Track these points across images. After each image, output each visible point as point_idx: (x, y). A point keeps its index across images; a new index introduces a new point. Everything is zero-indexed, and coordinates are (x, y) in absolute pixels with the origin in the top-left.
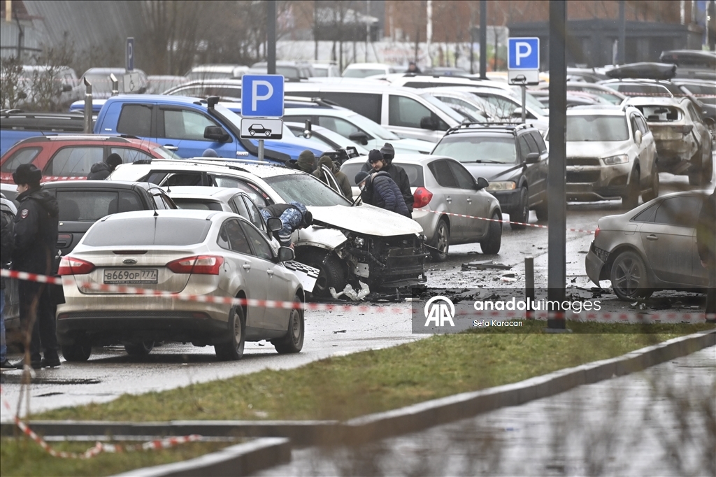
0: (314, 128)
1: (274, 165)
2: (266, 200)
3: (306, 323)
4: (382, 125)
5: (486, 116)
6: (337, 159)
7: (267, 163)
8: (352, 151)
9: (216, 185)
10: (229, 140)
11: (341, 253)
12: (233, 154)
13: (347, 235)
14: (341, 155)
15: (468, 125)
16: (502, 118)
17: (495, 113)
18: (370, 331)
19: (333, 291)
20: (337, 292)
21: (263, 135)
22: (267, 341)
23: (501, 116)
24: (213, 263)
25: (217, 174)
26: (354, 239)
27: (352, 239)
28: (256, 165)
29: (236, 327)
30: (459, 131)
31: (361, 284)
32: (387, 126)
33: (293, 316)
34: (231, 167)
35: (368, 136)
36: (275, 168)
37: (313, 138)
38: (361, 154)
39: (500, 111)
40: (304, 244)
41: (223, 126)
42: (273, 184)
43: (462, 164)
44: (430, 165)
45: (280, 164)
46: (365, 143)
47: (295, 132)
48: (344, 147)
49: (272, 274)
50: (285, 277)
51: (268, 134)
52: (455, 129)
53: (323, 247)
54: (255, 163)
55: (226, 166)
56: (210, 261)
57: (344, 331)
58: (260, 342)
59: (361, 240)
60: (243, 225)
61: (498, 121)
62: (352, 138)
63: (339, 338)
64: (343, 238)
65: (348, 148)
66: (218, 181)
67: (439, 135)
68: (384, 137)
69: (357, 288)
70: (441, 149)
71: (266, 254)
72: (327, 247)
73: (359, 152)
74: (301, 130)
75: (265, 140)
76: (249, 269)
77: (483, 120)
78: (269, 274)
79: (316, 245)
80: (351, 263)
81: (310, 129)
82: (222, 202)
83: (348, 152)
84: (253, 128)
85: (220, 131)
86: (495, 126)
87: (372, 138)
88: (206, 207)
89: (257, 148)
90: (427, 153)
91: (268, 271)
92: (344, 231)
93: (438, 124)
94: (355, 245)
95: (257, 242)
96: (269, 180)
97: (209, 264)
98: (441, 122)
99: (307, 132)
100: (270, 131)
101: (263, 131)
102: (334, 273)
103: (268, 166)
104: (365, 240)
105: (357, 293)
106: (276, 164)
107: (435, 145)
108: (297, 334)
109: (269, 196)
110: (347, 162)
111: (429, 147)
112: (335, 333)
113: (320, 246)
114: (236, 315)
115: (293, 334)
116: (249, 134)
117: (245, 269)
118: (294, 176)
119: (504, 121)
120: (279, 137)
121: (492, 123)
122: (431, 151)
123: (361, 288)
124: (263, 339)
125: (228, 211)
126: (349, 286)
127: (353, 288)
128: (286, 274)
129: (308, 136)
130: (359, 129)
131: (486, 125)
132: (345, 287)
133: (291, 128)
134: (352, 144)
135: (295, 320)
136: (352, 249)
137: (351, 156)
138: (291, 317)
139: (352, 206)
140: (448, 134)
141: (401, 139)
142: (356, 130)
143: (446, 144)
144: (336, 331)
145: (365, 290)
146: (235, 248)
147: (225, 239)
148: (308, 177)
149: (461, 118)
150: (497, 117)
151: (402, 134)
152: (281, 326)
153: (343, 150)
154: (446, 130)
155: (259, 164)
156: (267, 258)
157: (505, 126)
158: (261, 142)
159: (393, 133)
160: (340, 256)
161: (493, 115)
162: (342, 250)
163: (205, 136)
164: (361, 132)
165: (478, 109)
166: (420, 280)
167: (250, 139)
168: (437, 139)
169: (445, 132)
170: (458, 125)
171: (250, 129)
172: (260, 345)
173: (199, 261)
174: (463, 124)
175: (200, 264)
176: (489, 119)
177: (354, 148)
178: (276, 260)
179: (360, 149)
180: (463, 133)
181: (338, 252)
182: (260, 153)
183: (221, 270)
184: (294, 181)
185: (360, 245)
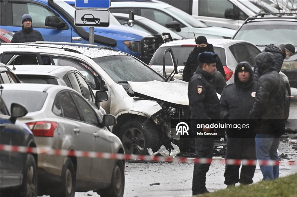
0: (136, 17)
1: (102, 48)
2: (95, 77)
3: (126, 177)
4: (193, 16)
5: (279, 9)
6: (155, 42)
7: (96, 46)
8: (167, 36)
9: (54, 64)
10: (66, 27)
11: (157, 120)
12: (69, 39)
13: (162, 105)
14: (158, 40)
15: (263, 15)
16: (292, 10)
17: (286, 5)
18: (180, 184)
19: (150, 151)
20: (154, 152)
21: (94, 23)
22: (94, 191)
23: (291, 8)
24: (49, 127)
25: (55, 55)
26: (168, 107)
27: (166, 109)
28: (87, 48)
29: (68, 180)
30: (256, 20)
31: (173, 145)
32: (197, 16)
33: (115, 171)
34: (66, 50)
35: (181, 25)
36: (102, 50)
37: (135, 26)
38: (175, 39)
39: (290, 4)
40: (126, 112)
41: (61, 16)
42: (101, 63)
43: (258, 47)
44: (232, 48)
45: (107, 47)
46: (178, 30)
47: (120, 21)
48: (161, 33)
49: (98, 137)
50: (109, 139)
51: (97, 22)
52: (253, 19)
53: (142, 115)
54: (87, 46)
55: (62, 48)
56: (46, 126)
57: (158, 184)
58: (88, 193)
59: (173, 109)
60: (74, 97)
61: (289, 12)
62: (168, 26)
63: (154, 189)
64: (159, 108)
65: (164, 34)
66: (56, 61)
67: (239, 23)
68: (195, 25)
69: (170, 148)
70: (241, 35)
71: (94, 120)
72: (145, 115)
73: (173, 37)
74: (126, 20)
75: (95, 27)
76: (79, 132)
77: (277, 11)
78: (95, 136)
79: (136, 113)
80: (165, 128)
81: (133, 19)
82: (58, 78)
83: (164, 37)
84: (85, 17)
85: (58, 20)
86: (285, 16)
87: (184, 26)
88: (44, 81)
89: (88, 34)
90: (230, 38)
91: (95, 134)
92: (159, 101)
93: (239, 14)
94: (168, 113)
95: (86, 110)
96: (98, 60)
97: (45, 128)
98: (241, 13)
99: (130, 21)
100: (99, 20)
101: (94, 20)
102: (151, 136)
103: (97, 49)
104: (176, 109)
105: (170, 152)
106: (104, 47)
107: (235, 32)
108: (118, 186)
109: (97, 73)
110: (163, 45)
111: (231, 33)
112: (151, 185)
113: (140, 114)
114: (68, 171)
115: (116, 186)
116: (81, 22)
117: (75, 132)
118: (118, 57)
119: (293, 12)
120: (107, 25)
121: (284, 14)
122: (232, 37)
123: (173, 149)
124: (91, 190)
125: (63, 85)
126: (163, 147)
127: (166, 149)
128: (110, 137)
129: (132, 25)
130: (174, 19)
131: (279, 15)
132: (159, 148)
133: (118, 18)
134: (167, 30)
135: (117, 174)
136: (166, 117)
137: (166, 41)
138: (113, 172)
139: (166, 81)
140: (246, 23)
141: (209, 27)
142: (172, 19)
143: (245, 31)
144: (152, 183)
145: (176, 150)
146: (66, 115)
147: (59, 108)
148: (130, 57)
149: (258, 10)
150: (287, 9)
151: (210, 23)
152: (106, 179)
153: (159, 36)
154: (245, 20)
155: (90, 47)
156: (94, 124)
157: (294, 16)
158: (91, 29)
159: (202, 22)
160: (156, 122)
161: (285, 7)
162: (157, 118)
163: (46, 24)
164: (175, 22)
165: (272, 3)
166: (222, 142)
167: (83, 27)
168: (239, 26)
169: (244, 22)
170: (255, 15)
171: (83, 18)
172: (88, 195)
173: (37, 126)
174: (259, 15)
175: (38, 128)
176: (281, 11)
177: (169, 34)
178: (101, 125)
179: (174, 34)
180: (259, 21)
181: (155, 119)
182: (91, 38)
183: (55, 134)
184: (118, 61)
185: (172, 113)
